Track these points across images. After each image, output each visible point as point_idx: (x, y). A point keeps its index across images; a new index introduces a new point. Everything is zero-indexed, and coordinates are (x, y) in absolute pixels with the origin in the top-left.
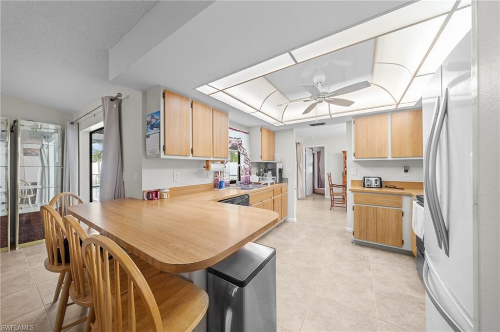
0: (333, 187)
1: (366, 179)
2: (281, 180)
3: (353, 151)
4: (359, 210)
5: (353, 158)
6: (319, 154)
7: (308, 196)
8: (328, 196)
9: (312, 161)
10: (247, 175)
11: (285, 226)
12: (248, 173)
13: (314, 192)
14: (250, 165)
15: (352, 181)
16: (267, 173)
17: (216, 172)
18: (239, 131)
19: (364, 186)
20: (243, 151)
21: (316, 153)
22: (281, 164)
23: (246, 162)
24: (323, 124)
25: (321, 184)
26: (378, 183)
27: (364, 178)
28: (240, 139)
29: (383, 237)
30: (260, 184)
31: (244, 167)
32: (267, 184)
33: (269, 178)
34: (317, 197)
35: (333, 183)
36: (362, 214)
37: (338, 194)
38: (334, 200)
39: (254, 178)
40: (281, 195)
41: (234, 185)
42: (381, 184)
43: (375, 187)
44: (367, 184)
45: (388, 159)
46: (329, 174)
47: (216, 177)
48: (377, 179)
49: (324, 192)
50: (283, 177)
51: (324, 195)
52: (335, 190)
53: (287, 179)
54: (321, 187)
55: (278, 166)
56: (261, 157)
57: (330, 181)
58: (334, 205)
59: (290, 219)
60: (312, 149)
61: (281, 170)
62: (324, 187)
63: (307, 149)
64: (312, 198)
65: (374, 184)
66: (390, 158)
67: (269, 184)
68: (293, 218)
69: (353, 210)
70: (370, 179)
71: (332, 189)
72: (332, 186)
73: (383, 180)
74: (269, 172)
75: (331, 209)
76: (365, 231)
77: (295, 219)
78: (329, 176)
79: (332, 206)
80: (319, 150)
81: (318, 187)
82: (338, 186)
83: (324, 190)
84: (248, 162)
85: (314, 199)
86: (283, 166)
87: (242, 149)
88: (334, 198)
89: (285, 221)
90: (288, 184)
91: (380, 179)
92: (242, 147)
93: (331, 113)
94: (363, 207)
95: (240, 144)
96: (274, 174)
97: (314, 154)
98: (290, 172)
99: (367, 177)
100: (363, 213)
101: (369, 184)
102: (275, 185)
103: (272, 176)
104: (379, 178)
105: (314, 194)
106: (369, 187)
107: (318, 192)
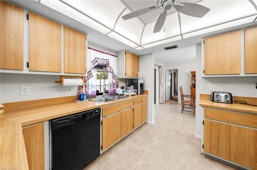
0: (184, 97)
1: (215, 94)
2: (143, 92)
3: (203, 68)
4: (209, 125)
5: (203, 75)
6: (174, 74)
7: (166, 101)
8: (180, 101)
9: (170, 78)
10: (114, 88)
11: (144, 128)
12: (115, 86)
13: (171, 98)
14: (117, 80)
15: (200, 95)
16: (130, 86)
17: (80, 86)
18: (107, 54)
19: (213, 101)
20: (110, 70)
21: (173, 73)
22: (143, 80)
23: (114, 78)
24: (175, 47)
25: (176, 93)
26: (228, 99)
27: (213, 93)
28: (108, 60)
29: (236, 157)
30: (123, 95)
31: (112, 82)
32: (128, 96)
33: (131, 91)
34: (173, 102)
35: (183, 94)
36: (212, 129)
37: (187, 102)
38: (185, 106)
39: (119, 91)
40: (141, 104)
41: (100, 97)
42: (232, 100)
43: (225, 102)
44: (216, 99)
45: (240, 75)
46: (181, 88)
47: (80, 90)
48: (227, 94)
49: (178, 99)
50: (144, 90)
51: (178, 100)
52: (185, 99)
53: (148, 91)
54: (176, 95)
55: (140, 82)
56: (125, 75)
57: (181, 92)
58: (185, 109)
59: (149, 121)
60: (170, 71)
61: (142, 85)
62: (178, 95)
63: (166, 71)
64: (169, 102)
65: (223, 100)
66: (242, 74)
67: (130, 96)
68: (152, 121)
69: (203, 124)
70: (220, 94)
71: (183, 98)
72: (182, 96)
73: (233, 95)
74: (131, 86)
75: (182, 113)
76: (216, 147)
77: (153, 122)
78: (181, 89)
79: (183, 110)
80: (175, 72)
81: (174, 95)
82: (187, 96)
83: (178, 97)
84: (115, 78)
85: (171, 103)
86: (144, 81)
87: (110, 68)
88: (184, 105)
89: (146, 123)
90: (148, 95)
91: (231, 94)
92: (110, 67)
93: (182, 33)
94: (214, 124)
95: (108, 64)
96: (136, 87)
97: (171, 74)
98: (149, 87)
99: (216, 92)
100: (214, 128)
101: (219, 99)
102: (136, 96)
103: (134, 89)
104: (229, 93)
105: (171, 100)
106: (218, 101)
107: (174, 98)
